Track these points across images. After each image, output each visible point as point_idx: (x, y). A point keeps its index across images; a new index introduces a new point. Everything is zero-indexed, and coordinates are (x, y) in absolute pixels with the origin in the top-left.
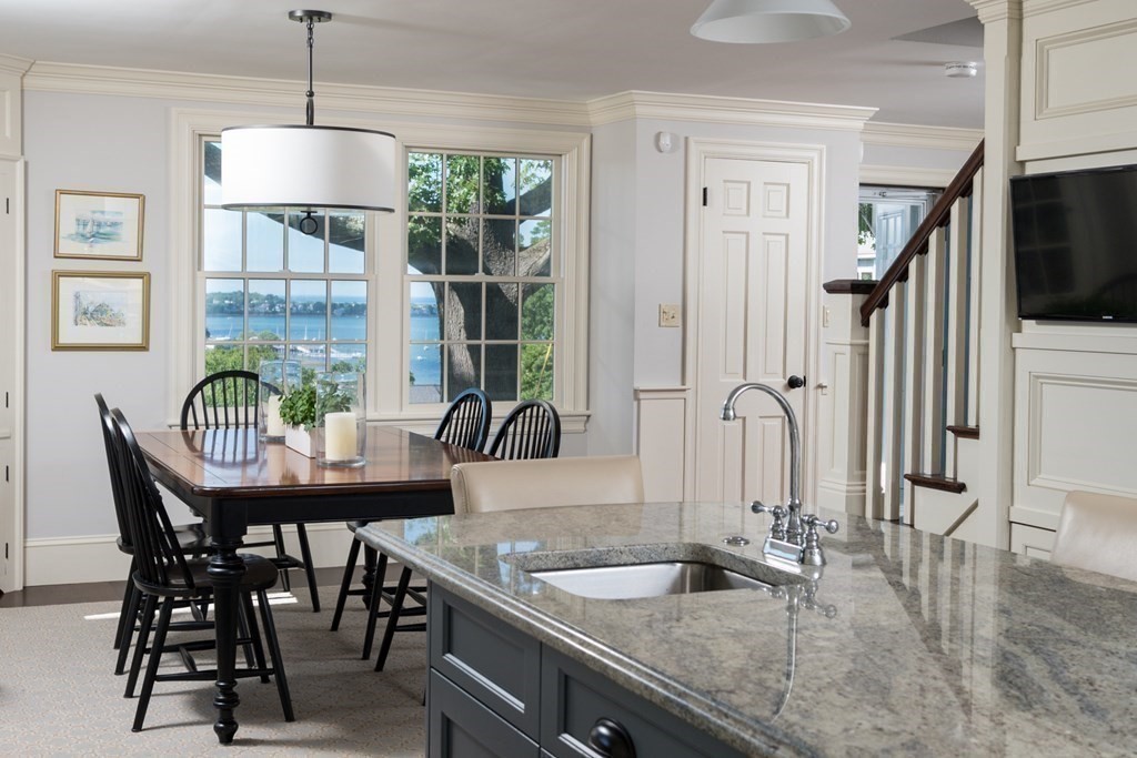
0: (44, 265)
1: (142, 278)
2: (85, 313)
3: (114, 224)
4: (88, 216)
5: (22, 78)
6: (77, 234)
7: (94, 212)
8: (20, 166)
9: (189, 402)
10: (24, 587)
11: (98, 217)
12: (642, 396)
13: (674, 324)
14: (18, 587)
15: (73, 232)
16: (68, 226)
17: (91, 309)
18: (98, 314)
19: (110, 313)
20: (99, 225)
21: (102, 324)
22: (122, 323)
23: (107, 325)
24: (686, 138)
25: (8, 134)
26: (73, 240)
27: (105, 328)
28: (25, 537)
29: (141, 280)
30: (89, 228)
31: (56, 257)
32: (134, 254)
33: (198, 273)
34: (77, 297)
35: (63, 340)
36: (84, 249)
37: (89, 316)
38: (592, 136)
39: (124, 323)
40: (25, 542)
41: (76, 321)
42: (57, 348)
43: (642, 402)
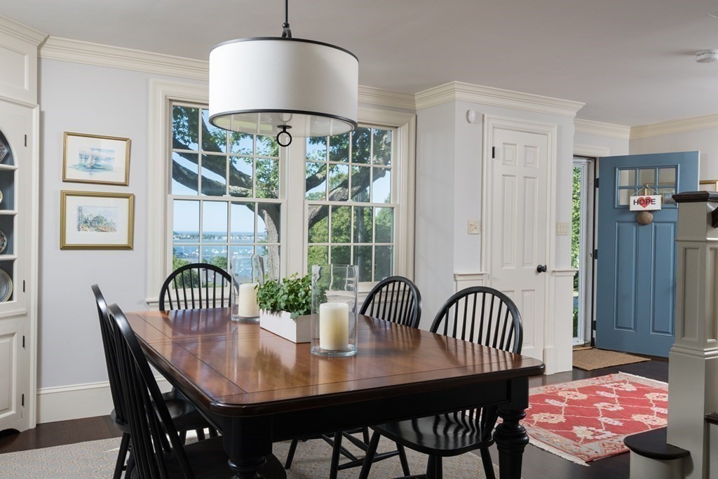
0: (54, 186)
1: (128, 197)
2: (86, 222)
3: (109, 159)
4: (89, 152)
5: (39, 47)
6: (80, 165)
7: (93, 149)
8: (35, 112)
9: (165, 287)
10: (37, 425)
11: (96, 153)
12: (458, 278)
13: (476, 232)
14: (32, 425)
15: (77, 163)
16: (72, 159)
17: (91, 219)
18: (95, 223)
19: (104, 222)
20: (97, 159)
21: (98, 230)
22: (113, 230)
23: (102, 231)
24: (483, 115)
25: (26, 87)
26: (77, 169)
27: (101, 233)
28: (39, 385)
29: (127, 200)
30: (89, 161)
31: (64, 181)
32: (122, 180)
33: (168, 195)
34: (80, 210)
35: (69, 242)
36: (85, 176)
37: (88, 224)
38: (416, 116)
39: (115, 230)
40: (38, 391)
41: (79, 228)
42: (65, 248)
43: (458, 282)
